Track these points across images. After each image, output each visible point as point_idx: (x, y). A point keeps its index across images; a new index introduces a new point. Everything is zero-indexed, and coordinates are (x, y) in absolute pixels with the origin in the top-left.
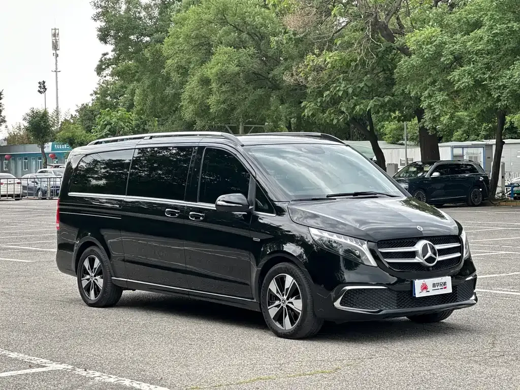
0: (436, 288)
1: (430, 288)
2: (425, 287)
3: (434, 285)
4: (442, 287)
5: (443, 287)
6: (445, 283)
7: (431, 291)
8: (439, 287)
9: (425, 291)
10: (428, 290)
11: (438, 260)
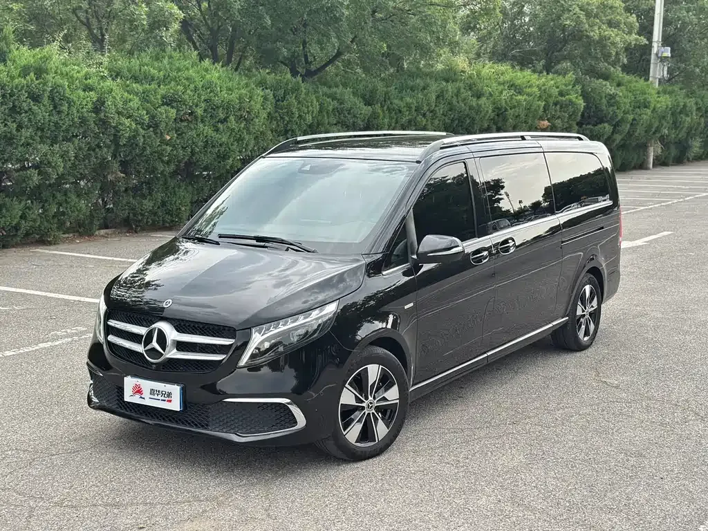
0: (156, 397)
1: (146, 394)
2: (138, 391)
4: (163, 398)
5: (167, 399)
6: (169, 395)
7: (147, 399)
8: (159, 397)
9: (138, 396)
10: (142, 396)
11: (168, 356)
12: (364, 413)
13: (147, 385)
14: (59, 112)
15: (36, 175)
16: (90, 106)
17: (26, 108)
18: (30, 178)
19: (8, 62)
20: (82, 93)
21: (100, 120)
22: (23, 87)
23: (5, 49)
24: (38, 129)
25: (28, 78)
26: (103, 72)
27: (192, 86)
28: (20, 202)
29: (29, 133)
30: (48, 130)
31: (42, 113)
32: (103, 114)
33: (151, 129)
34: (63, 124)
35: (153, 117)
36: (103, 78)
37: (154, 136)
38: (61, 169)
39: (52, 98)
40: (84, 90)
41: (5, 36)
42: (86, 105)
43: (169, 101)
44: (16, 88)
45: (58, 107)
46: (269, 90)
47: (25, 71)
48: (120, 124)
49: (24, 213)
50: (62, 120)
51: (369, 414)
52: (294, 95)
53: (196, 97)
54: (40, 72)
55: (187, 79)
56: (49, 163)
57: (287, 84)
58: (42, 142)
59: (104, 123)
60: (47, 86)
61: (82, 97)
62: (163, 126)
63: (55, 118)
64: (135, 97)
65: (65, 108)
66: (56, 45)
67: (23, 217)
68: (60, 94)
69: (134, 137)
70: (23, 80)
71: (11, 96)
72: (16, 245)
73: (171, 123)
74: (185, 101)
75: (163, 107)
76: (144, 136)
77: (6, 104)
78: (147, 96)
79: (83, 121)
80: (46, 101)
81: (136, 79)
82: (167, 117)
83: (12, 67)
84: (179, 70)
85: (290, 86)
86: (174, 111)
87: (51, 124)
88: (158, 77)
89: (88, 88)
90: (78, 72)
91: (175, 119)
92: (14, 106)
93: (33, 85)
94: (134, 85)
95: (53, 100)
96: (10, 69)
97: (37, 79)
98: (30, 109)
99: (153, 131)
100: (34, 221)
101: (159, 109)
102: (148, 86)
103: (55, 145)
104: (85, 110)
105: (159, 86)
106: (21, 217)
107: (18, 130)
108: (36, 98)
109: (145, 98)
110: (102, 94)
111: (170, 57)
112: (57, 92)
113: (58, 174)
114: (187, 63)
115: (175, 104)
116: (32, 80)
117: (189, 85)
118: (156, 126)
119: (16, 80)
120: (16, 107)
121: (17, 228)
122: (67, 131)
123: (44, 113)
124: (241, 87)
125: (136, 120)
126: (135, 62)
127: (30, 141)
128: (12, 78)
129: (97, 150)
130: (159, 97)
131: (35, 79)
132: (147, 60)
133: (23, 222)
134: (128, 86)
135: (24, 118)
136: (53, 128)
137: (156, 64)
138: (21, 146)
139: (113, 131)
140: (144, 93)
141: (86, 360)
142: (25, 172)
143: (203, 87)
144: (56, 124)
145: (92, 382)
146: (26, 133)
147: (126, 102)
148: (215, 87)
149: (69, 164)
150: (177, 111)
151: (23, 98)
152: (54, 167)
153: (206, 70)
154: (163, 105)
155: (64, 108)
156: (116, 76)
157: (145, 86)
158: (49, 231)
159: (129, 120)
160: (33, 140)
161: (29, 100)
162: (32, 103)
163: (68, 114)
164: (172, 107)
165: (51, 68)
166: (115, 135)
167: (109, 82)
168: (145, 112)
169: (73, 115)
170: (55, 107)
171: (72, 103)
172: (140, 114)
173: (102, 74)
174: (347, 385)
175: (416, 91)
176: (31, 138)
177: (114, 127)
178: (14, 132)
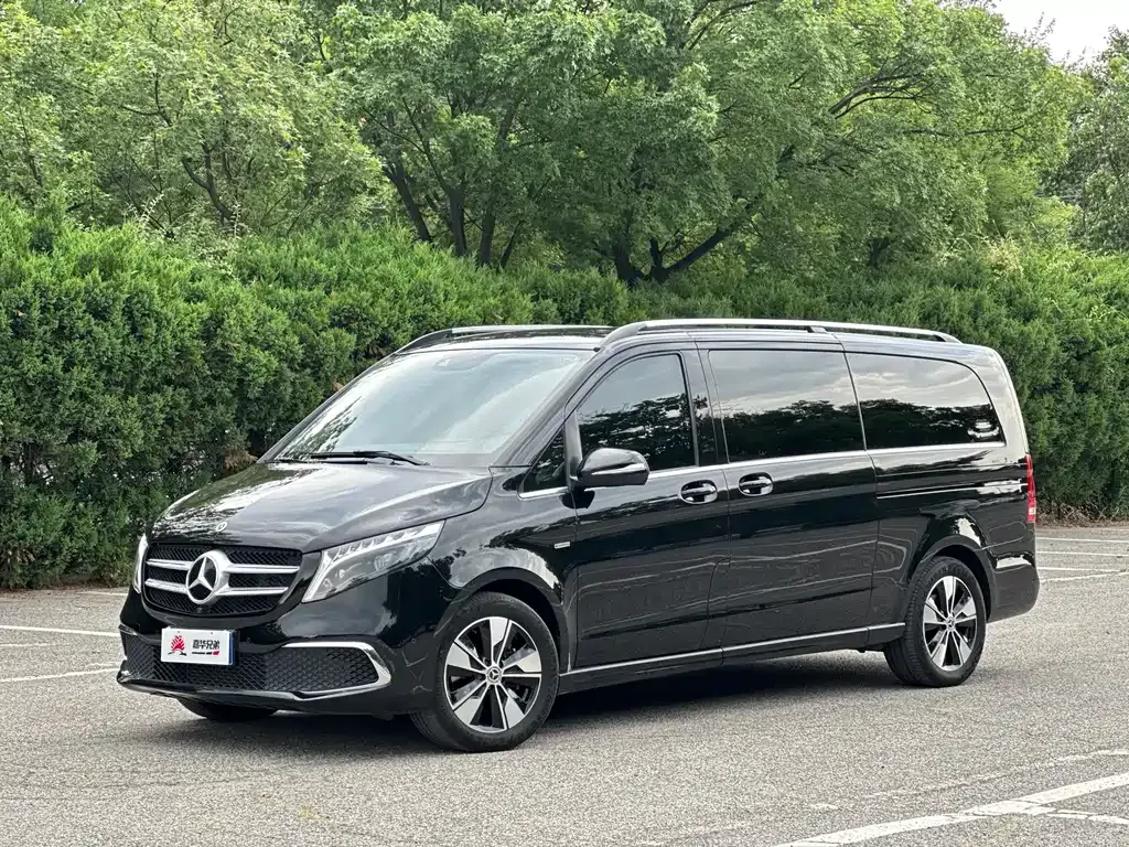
0: (200, 650)
1: (189, 648)
2: (179, 645)
3: (196, 644)
4: (209, 651)
5: (213, 651)
6: (216, 644)
7: (189, 654)
8: (205, 650)
9: (178, 652)
10: (184, 652)
11: (217, 593)
12: (485, 685)
13: (189, 635)
14: (141, 338)
15: (95, 451)
16: (196, 328)
17: (82, 331)
18: (83, 457)
19: (56, 249)
20: (182, 304)
21: (216, 353)
22: (78, 293)
23: (52, 229)
24: (102, 368)
25: (88, 277)
26: (225, 268)
27: (390, 291)
28: (63, 503)
29: (85, 375)
30: (119, 370)
31: (110, 338)
32: (219, 342)
33: (308, 371)
34: (147, 359)
35: (311, 348)
36: (224, 278)
37: (313, 383)
38: (140, 442)
39: (128, 313)
40: (188, 300)
41: (53, 205)
42: (190, 326)
43: (344, 319)
44: (67, 295)
45: (139, 328)
46: (550, 301)
47: (84, 267)
48: (250, 360)
49: (69, 524)
50: (146, 352)
51: (492, 687)
52: (602, 308)
53: (396, 311)
54: (109, 267)
55: (382, 279)
56: (118, 430)
57: (588, 290)
58: (107, 391)
59: (221, 358)
60: (121, 291)
61: (182, 311)
62: (329, 365)
63: (132, 349)
64: (280, 312)
65: (151, 331)
66: (143, 221)
67: (68, 529)
68: (143, 306)
69: (276, 384)
70: (78, 280)
71: (56, 309)
72: (51, 585)
73: (346, 359)
74: (376, 318)
75: (331, 331)
76: (293, 383)
77: (47, 324)
78: (304, 310)
79: (183, 352)
80: (117, 317)
81: (285, 280)
82: (337, 348)
83: (62, 259)
84: (369, 262)
85: (594, 292)
86: (354, 337)
87: (126, 359)
88: (328, 276)
89: (194, 297)
90: (179, 267)
91: (356, 353)
92: (62, 328)
93: (97, 291)
94: (281, 291)
95: (131, 316)
96: (58, 261)
97: (103, 280)
98: (89, 332)
99: (313, 374)
100: (88, 538)
101: (324, 334)
102: (306, 293)
103: (130, 398)
104: (187, 334)
105: (328, 293)
106: (65, 529)
107: (66, 370)
108: (100, 313)
109: (298, 313)
110: (218, 306)
111: (355, 239)
112: (139, 302)
113: (133, 451)
114: (387, 250)
115: (354, 325)
116: (95, 281)
117: (384, 290)
118: (317, 365)
119: (68, 281)
120: (65, 328)
121: (54, 550)
122: (154, 371)
123: (114, 340)
124: (489, 293)
125: (280, 353)
126: (287, 251)
127: (86, 389)
128: (61, 278)
129: (207, 408)
130: (325, 311)
131: (100, 279)
132: (310, 245)
133: (68, 539)
134: (269, 293)
135: (78, 348)
136: (129, 367)
137: (326, 254)
138: (71, 397)
139: (236, 374)
140: (298, 305)
141: (120, 623)
142: (74, 446)
143: (410, 293)
144: (134, 359)
145: (126, 658)
146: (80, 374)
147: (262, 322)
148: (435, 291)
149: (155, 433)
150: (358, 338)
151: (78, 312)
152: (125, 438)
153: (421, 263)
154: (332, 326)
155: (149, 330)
156: (251, 278)
157: (300, 292)
158: (113, 561)
159: (266, 352)
160: (93, 388)
161: (88, 316)
162: (93, 322)
163: (156, 342)
164: (350, 330)
165: (130, 262)
166: (241, 381)
167: (235, 285)
168: (296, 339)
169: (166, 343)
170: (134, 330)
171: (165, 323)
172: (287, 343)
173: (223, 271)
174: (457, 640)
175: (876, 306)
176: (89, 382)
177: (240, 367)
178: (59, 372)
